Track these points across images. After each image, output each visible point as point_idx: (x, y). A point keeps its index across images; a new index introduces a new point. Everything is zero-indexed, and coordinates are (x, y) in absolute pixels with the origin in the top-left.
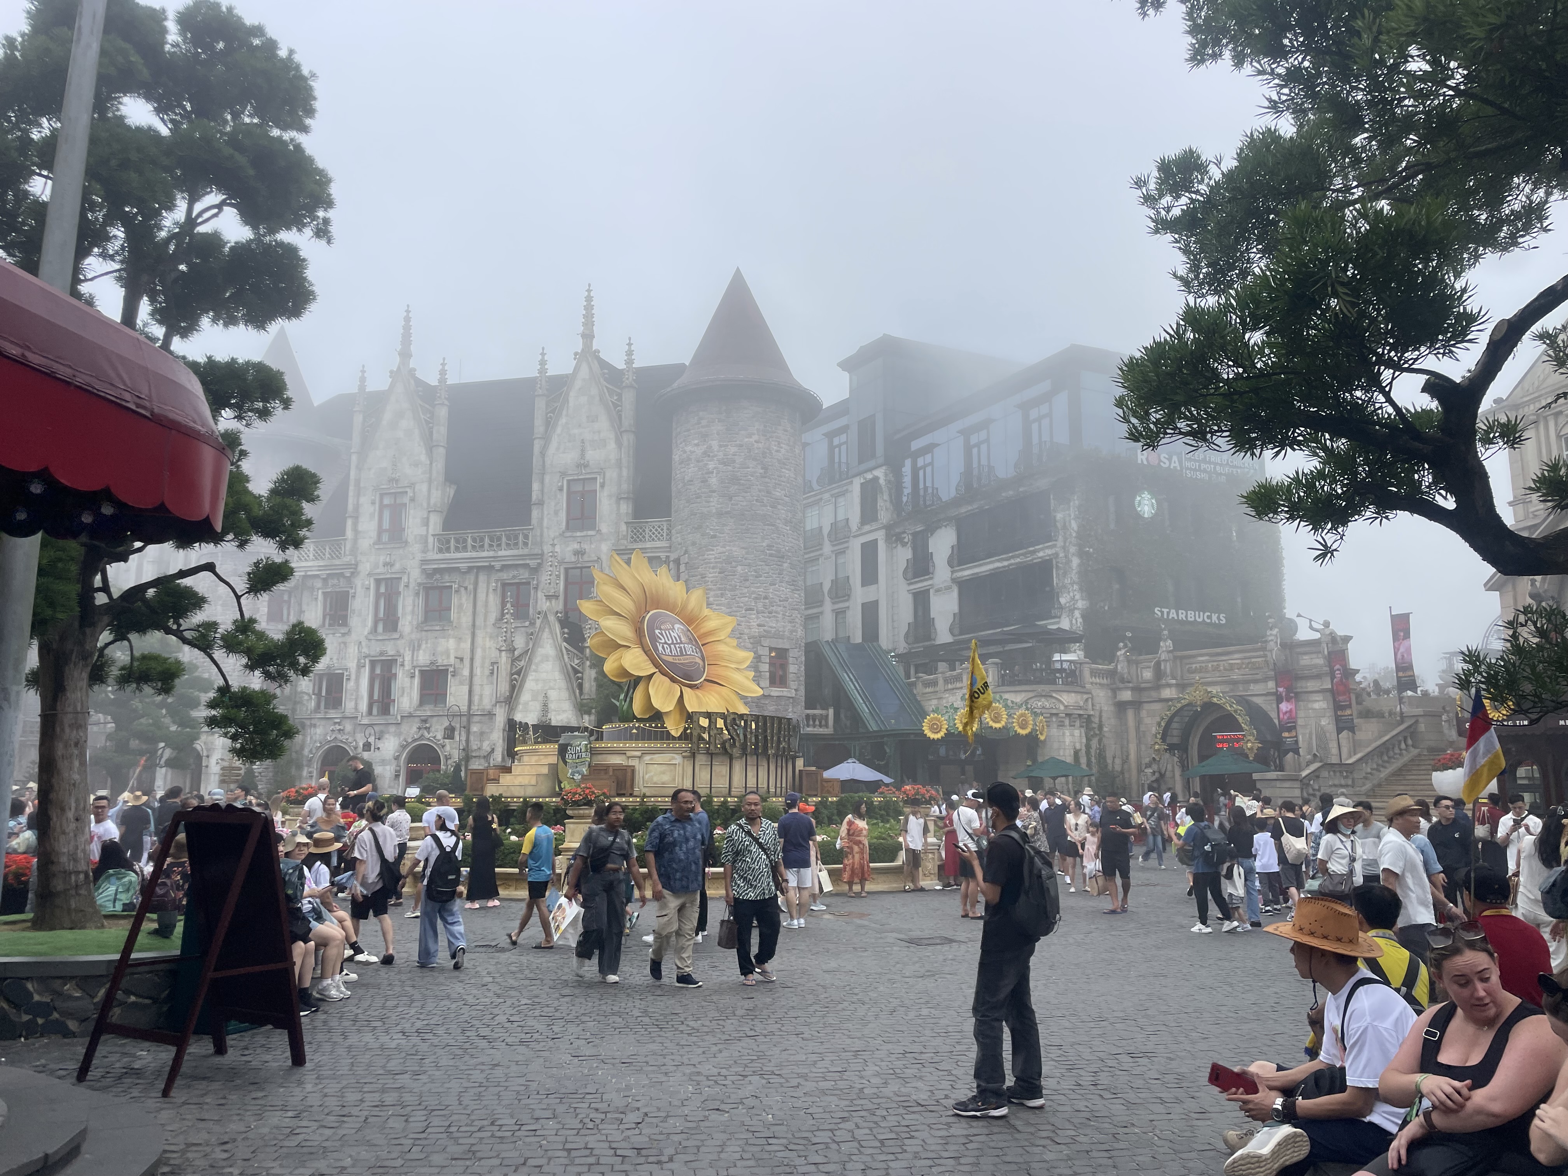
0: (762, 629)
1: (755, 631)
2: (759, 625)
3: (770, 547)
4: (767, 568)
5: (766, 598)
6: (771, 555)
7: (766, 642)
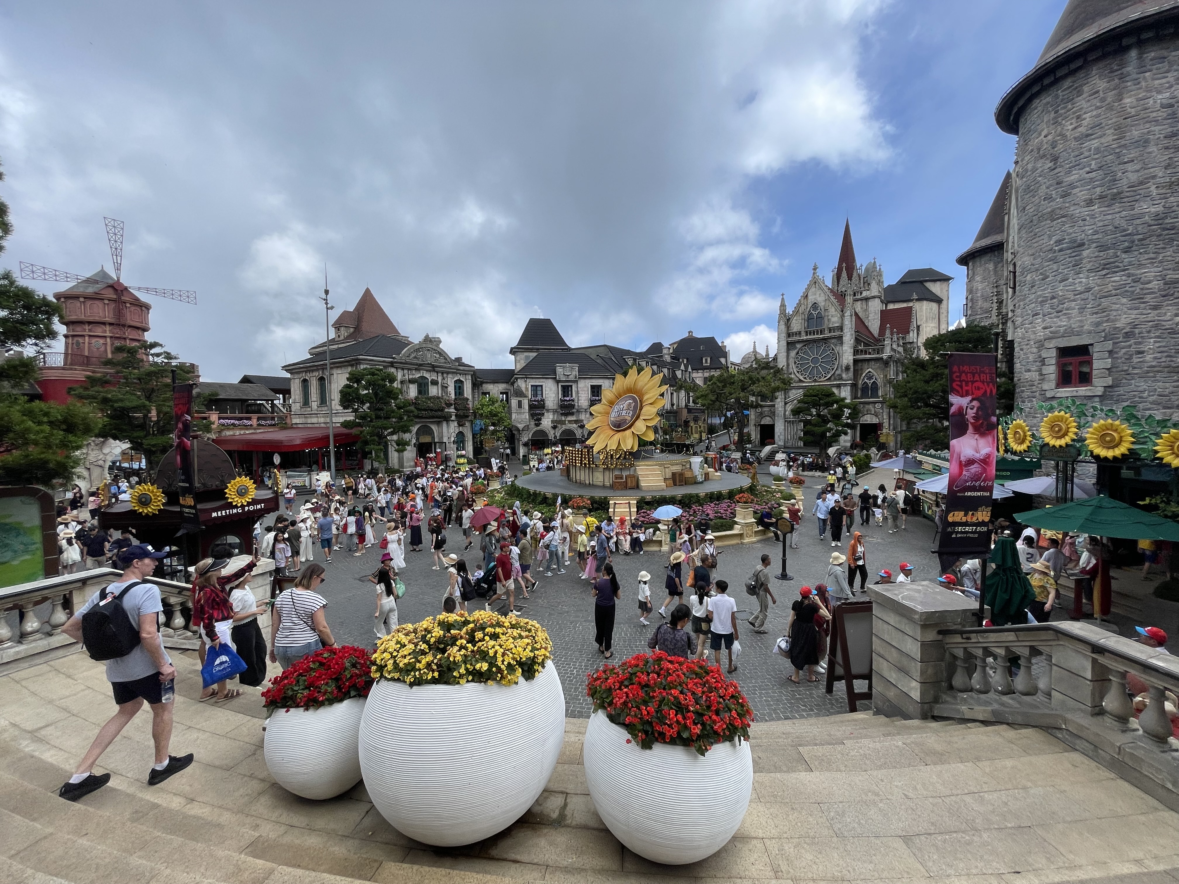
0: (1047, 331)
1: (1041, 334)
2: (1045, 328)
3: (1059, 242)
4: (1055, 267)
5: (1053, 298)
6: (1061, 250)
7: (1053, 344)
